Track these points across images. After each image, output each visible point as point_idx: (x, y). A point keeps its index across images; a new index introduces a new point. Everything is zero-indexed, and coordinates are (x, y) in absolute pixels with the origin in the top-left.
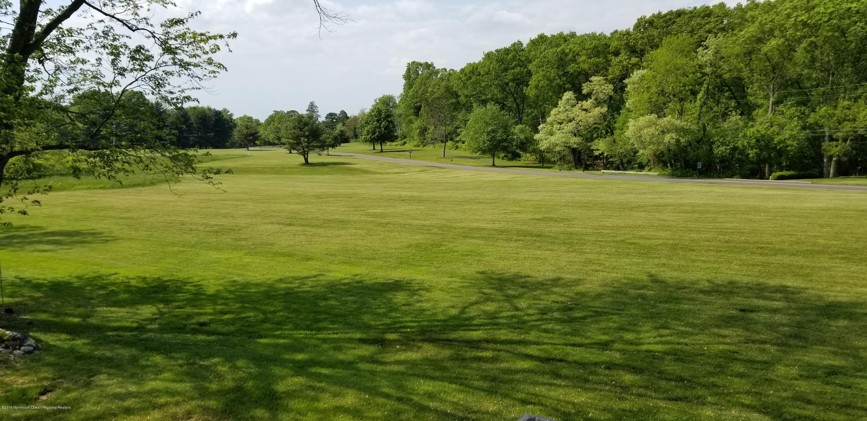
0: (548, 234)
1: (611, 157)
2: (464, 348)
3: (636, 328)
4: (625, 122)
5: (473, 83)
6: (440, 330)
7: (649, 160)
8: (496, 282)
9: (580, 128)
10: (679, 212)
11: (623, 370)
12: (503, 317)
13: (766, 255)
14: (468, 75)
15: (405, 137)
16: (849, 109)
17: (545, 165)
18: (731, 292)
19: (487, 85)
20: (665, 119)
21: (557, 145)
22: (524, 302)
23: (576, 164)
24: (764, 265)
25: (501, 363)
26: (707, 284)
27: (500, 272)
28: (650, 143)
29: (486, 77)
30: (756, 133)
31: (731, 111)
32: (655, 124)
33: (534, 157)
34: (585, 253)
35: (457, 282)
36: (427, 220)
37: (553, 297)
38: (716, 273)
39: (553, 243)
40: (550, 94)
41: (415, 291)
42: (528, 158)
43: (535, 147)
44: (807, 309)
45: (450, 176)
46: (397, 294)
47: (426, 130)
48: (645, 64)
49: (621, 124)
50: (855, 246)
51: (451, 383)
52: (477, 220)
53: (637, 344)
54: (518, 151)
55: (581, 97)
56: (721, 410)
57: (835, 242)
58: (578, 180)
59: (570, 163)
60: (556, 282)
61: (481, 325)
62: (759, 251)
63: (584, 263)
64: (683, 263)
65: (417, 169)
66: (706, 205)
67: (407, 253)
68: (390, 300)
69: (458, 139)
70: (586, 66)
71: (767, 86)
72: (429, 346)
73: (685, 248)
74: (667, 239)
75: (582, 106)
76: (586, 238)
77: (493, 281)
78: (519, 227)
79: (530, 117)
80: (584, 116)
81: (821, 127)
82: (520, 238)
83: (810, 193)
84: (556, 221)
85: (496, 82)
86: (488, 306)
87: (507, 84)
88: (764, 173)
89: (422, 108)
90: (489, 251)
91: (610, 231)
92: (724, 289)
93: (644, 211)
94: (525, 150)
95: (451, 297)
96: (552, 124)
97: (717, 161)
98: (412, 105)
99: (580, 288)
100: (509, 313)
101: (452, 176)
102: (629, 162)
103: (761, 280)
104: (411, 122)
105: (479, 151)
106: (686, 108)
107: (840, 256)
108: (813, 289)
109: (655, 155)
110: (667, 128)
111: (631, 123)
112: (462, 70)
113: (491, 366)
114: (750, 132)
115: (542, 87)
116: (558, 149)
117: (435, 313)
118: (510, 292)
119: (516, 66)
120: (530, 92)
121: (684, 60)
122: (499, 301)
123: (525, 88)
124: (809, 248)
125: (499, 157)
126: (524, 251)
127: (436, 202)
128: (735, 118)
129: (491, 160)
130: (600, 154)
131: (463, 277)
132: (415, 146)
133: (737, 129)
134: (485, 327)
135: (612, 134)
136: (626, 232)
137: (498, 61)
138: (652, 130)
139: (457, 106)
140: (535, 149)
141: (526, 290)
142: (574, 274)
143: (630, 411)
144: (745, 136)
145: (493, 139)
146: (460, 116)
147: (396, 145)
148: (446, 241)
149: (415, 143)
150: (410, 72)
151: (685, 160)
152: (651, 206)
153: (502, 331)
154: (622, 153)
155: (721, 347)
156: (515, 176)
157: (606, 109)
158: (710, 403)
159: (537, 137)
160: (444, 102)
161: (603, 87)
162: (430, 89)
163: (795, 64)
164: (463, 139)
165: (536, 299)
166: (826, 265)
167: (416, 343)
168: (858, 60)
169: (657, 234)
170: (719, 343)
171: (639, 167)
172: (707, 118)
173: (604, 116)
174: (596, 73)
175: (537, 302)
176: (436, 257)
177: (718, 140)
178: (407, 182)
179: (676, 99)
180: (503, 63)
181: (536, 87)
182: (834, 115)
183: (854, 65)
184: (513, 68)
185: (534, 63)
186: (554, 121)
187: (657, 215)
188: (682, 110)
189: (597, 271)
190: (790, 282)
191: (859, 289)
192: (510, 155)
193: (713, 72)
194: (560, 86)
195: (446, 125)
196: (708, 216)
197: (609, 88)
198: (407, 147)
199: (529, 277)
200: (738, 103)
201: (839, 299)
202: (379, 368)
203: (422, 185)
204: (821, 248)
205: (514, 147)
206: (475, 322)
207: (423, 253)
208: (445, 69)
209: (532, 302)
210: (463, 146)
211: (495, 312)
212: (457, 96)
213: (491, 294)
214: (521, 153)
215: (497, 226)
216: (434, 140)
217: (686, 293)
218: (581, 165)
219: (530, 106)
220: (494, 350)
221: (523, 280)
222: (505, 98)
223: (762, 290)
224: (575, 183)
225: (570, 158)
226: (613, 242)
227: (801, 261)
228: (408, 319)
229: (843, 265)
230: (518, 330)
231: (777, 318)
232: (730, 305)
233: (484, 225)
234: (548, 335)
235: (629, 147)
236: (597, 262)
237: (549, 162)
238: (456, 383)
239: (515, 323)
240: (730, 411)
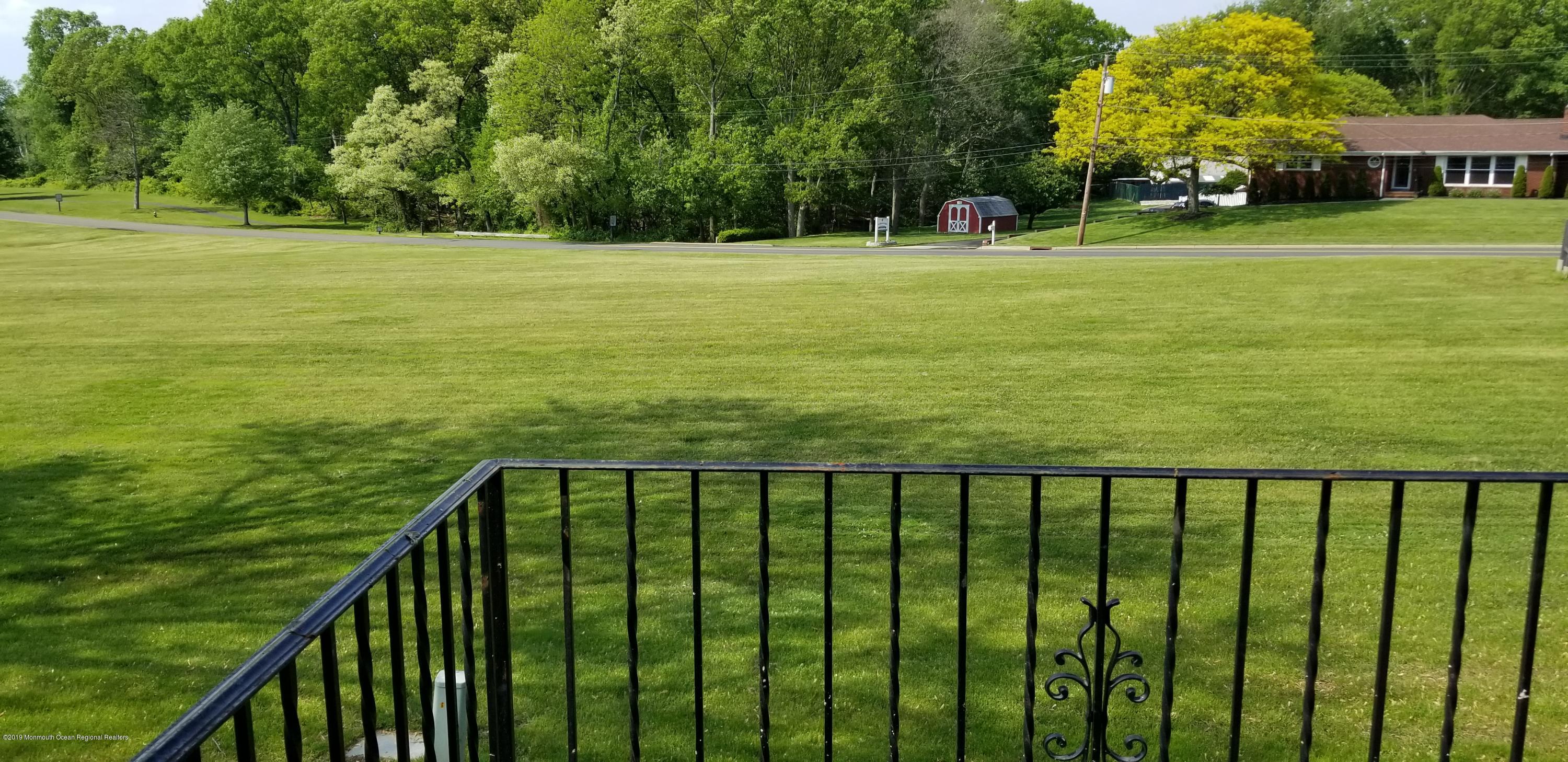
0: (373, 347)
1: (470, 207)
2: (237, 561)
3: (536, 486)
4: (489, 146)
5: (187, 61)
6: (184, 537)
7: (534, 214)
8: (284, 439)
9: (410, 154)
10: (589, 298)
11: (521, 552)
12: (304, 499)
13: (717, 356)
14: (176, 42)
15: (43, 169)
16: (817, 130)
17: (350, 224)
18: (671, 416)
19: (219, 65)
20: (554, 142)
21: (371, 186)
22: (342, 468)
23: (408, 221)
24: (714, 371)
25: (312, 574)
26: (637, 407)
27: (289, 421)
28: (534, 184)
29: (216, 51)
30: (693, 167)
31: (655, 131)
32: (539, 150)
33: (328, 208)
34: (442, 374)
35: (202, 448)
36: (119, 336)
37: (393, 455)
38: (648, 389)
39: (385, 362)
40: (349, 88)
41: (116, 472)
42: (315, 209)
43: (328, 189)
44: (773, 428)
45: (156, 247)
46: (78, 482)
47: (90, 154)
48: (515, 43)
49: (482, 149)
50: (831, 334)
51: (221, 621)
52: (230, 331)
53: (538, 510)
54: (295, 196)
55: (408, 97)
56: (667, 585)
57: (806, 331)
58: (416, 250)
59: (396, 218)
60: (396, 427)
61: (264, 518)
62: (707, 350)
63: (442, 391)
64: (600, 377)
65: (80, 235)
66: (626, 285)
67: (87, 402)
68: (62, 496)
69: (164, 172)
70: (412, 40)
71: (706, 91)
72: (165, 566)
73: (599, 355)
74: (572, 342)
75: (411, 114)
76: (442, 350)
77: (278, 439)
78: (314, 338)
79: (312, 131)
80: (416, 131)
81: (782, 159)
82: (320, 357)
83: (772, 261)
84: (384, 323)
85: (238, 60)
86: (273, 482)
87: (261, 65)
88: (708, 232)
89: (77, 107)
90: (261, 386)
91: (480, 336)
92: (661, 412)
93: (534, 299)
94: (309, 195)
95: (197, 474)
96: (357, 147)
97: (639, 212)
98: (54, 100)
99: (439, 434)
100: (316, 490)
101: (161, 247)
102: (500, 217)
103: (712, 394)
104: (53, 135)
105: (213, 196)
106: (586, 124)
107: (812, 350)
108: (779, 399)
109: (542, 202)
110: (557, 158)
111: (499, 148)
112: (162, 35)
113: (292, 583)
114: (683, 165)
115: (332, 74)
116: (372, 192)
117: (168, 508)
118: (313, 454)
119: (276, 30)
120: (309, 82)
121: (581, 40)
122: (294, 471)
123: (297, 74)
124: (772, 342)
125: (256, 209)
126: (330, 379)
127: (134, 299)
128: (660, 141)
129: (241, 214)
130: (450, 204)
131: (217, 437)
132: (69, 187)
133: (666, 160)
134: (274, 520)
135: (468, 166)
136: (507, 335)
137: (236, 18)
138: (533, 161)
139: (155, 106)
140: (328, 193)
141: (341, 447)
142: (427, 412)
143: (537, 610)
144: (677, 172)
145: (243, 172)
146: (165, 126)
147: (23, 185)
148: (169, 374)
149: (67, 181)
150: (40, 30)
151: (590, 211)
152: (543, 290)
153: (306, 522)
154: (489, 200)
155: (663, 496)
156: (293, 244)
157: (454, 121)
158: (651, 578)
159: (329, 169)
160: (127, 95)
161: (445, 81)
162: (92, 68)
163: (744, 57)
164: (179, 172)
165: (365, 461)
166: (795, 364)
167: (136, 567)
168: (826, 54)
169: (557, 334)
170: (660, 491)
171: (516, 226)
172: (619, 142)
173: (452, 135)
174: (431, 52)
175: (366, 465)
176: (153, 405)
177: (638, 179)
178: (61, 263)
179: (571, 108)
180: (248, 22)
181: (322, 73)
182: (799, 139)
183: (822, 63)
184: (270, 34)
185: (315, 27)
186: (362, 140)
187: (555, 305)
188: (580, 127)
189: (466, 403)
190: (750, 393)
191: (836, 394)
192: (278, 205)
193: (625, 65)
194: (369, 76)
195: (134, 142)
196: (632, 301)
197: (456, 84)
198: (49, 188)
199: (346, 424)
200: (665, 118)
201: (814, 410)
202: (66, 620)
203: (97, 267)
204: (788, 341)
205: (287, 189)
206: (252, 513)
207: (123, 401)
208: (123, 29)
209: (356, 466)
210: (179, 186)
211: (289, 492)
212: (154, 84)
213: (276, 461)
214: (301, 200)
215: (272, 338)
216: (112, 176)
217: (608, 423)
218: (418, 223)
219: (313, 112)
220: (294, 555)
221: (335, 431)
222: (259, 94)
223: (714, 407)
224: (411, 255)
225: (397, 209)
226: (488, 352)
227: (762, 361)
228: (110, 526)
229: (817, 363)
230: (336, 516)
231: (736, 445)
232: (671, 433)
233: (245, 338)
234: (392, 517)
235: (500, 190)
236: (464, 387)
237: (358, 217)
238: (231, 620)
239: (329, 505)
240: (679, 584)
